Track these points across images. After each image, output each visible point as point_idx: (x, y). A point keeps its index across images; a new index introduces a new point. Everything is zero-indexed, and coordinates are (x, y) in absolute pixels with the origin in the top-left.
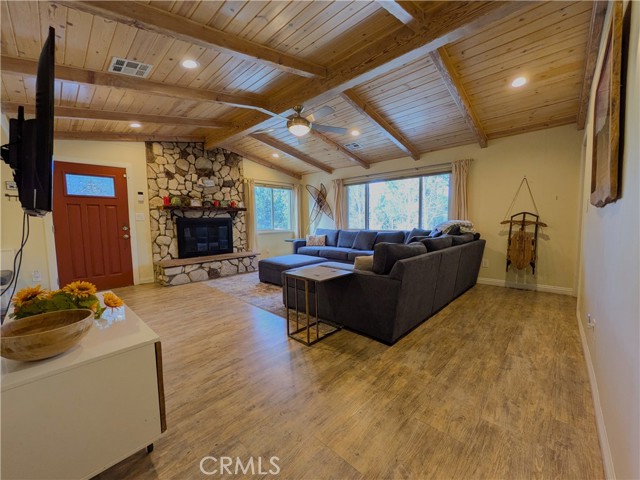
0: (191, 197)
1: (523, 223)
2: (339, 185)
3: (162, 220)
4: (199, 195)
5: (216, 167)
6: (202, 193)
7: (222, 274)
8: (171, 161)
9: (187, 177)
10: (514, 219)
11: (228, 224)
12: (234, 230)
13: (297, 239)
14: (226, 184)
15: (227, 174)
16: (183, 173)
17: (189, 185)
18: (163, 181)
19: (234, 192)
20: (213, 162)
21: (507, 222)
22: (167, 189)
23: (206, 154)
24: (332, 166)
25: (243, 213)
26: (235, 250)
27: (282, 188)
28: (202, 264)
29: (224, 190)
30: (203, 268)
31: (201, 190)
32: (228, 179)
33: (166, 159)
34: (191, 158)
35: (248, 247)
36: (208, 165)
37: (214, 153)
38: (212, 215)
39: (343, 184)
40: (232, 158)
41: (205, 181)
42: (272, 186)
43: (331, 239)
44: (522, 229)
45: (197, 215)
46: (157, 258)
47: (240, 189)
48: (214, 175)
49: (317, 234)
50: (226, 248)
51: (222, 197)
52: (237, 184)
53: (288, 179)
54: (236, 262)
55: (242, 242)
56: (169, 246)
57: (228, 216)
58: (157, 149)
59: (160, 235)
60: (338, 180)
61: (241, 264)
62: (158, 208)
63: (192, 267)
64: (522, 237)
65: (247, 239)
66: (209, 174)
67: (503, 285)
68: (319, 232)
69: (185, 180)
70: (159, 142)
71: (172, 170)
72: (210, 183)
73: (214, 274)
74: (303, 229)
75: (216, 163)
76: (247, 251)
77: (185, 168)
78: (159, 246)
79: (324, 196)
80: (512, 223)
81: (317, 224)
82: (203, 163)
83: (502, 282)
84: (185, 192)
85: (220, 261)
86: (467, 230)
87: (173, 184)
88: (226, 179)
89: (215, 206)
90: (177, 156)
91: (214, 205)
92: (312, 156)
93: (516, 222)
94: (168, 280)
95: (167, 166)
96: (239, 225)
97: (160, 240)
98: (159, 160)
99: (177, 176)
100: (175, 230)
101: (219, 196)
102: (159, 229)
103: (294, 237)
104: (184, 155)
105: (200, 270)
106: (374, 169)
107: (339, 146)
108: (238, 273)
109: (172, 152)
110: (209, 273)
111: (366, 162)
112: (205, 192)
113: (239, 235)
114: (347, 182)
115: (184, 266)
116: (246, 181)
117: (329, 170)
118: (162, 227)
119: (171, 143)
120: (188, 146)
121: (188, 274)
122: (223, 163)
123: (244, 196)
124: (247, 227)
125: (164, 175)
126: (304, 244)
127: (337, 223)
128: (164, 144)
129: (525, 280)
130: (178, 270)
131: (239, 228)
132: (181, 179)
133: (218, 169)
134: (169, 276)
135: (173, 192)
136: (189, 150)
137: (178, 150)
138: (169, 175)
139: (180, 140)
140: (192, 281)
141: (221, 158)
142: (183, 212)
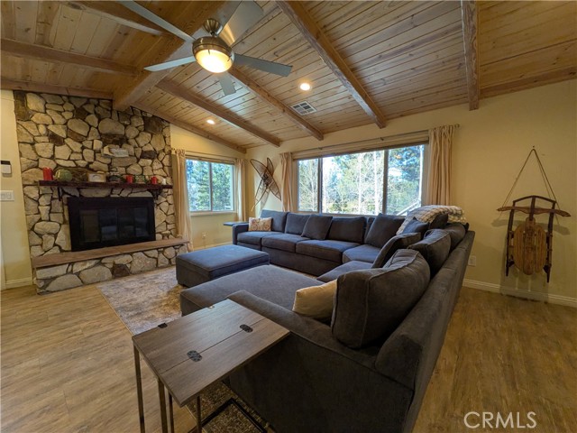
0: (92, 170)
1: (533, 211)
2: (287, 159)
3: (43, 200)
4: (105, 167)
5: (131, 133)
6: (109, 165)
7: (133, 270)
8: (59, 120)
9: (87, 144)
10: (517, 204)
11: (148, 206)
12: (157, 212)
13: (240, 222)
14: (145, 155)
15: (146, 142)
16: (80, 139)
17: (89, 154)
18: (45, 148)
19: (157, 165)
20: (126, 126)
21: (507, 208)
22: (53, 158)
23: (115, 115)
24: (281, 136)
25: (170, 191)
26: (158, 236)
27: (223, 162)
28: (101, 259)
29: (142, 162)
30: (104, 264)
31: (108, 161)
32: (147, 148)
34: (92, 119)
35: (177, 232)
36: (120, 130)
37: (128, 114)
38: (125, 194)
39: (292, 158)
40: (155, 124)
41: (114, 150)
42: (211, 160)
43: (278, 224)
44: (531, 219)
45: (103, 193)
46: (37, 251)
47: (166, 162)
48: (128, 143)
49: (262, 217)
50: (145, 234)
51: (140, 171)
52: (161, 156)
53: (231, 153)
54: (154, 253)
55: (169, 227)
56: (56, 235)
57: (148, 194)
58: (34, 102)
59: (40, 220)
60: (287, 154)
61: (161, 256)
62: (36, 184)
63: (85, 265)
64: (529, 230)
65: (176, 223)
66: (121, 141)
67: (498, 291)
68: (265, 214)
69: (83, 148)
70: (39, 94)
71: (61, 132)
72: (120, 152)
73: (120, 272)
74: (248, 210)
75: (130, 128)
76: (176, 237)
77: (83, 132)
78: (40, 236)
79: (271, 173)
80: (513, 210)
81: (263, 204)
82: (110, 126)
83: (495, 287)
84: (82, 163)
85: (131, 254)
86: (456, 219)
87: (62, 152)
88: (146, 149)
89: (127, 182)
90: (68, 115)
91: (125, 181)
92: (254, 123)
93: (520, 209)
94: (42, 284)
95: (51, 128)
96: (164, 206)
97: (40, 227)
98: (37, 118)
99: (68, 141)
100: (66, 214)
101: (135, 170)
102: (39, 213)
103: (237, 219)
104: (80, 114)
105: (99, 268)
106: (329, 139)
107: (285, 107)
108: (157, 267)
109: (60, 109)
110: (113, 270)
111: (319, 131)
112: (114, 164)
113: (164, 218)
114: (297, 156)
115: (72, 264)
116: (173, 152)
117: (276, 142)
118: (44, 210)
119: (57, 96)
120: (88, 102)
121: (78, 274)
122: (142, 128)
123: (171, 171)
124: (176, 209)
125: (46, 139)
126: (245, 228)
127: (285, 204)
128: (46, 96)
129: (530, 287)
130: (61, 270)
131: (165, 210)
132: (77, 147)
133: (134, 135)
134: (45, 280)
135: (61, 163)
136: (89, 108)
137: (70, 107)
138: (55, 140)
139: (73, 93)
140: (84, 284)
141: (139, 122)
142: (78, 189)
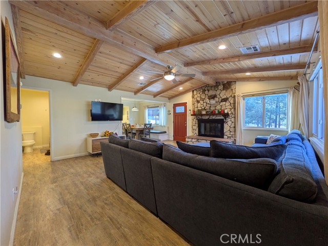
0: (205, 110)
6: (210, 107)
8: (199, 95)
9: (205, 101)
11: (222, 122)
12: (225, 126)
14: (223, 100)
15: (224, 94)
17: (205, 104)
18: (196, 105)
19: (228, 104)
20: (216, 90)
22: (197, 107)
23: (213, 88)
26: (225, 137)
29: (221, 104)
31: (210, 105)
32: (224, 97)
33: (198, 95)
34: (206, 92)
36: (214, 93)
37: (217, 85)
38: (214, 118)
40: (228, 85)
45: (207, 117)
46: (193, 134)
47: (232, 102)
48: (217, 97)
50: (219, 134)
51: (220, 107)
52: (230, 99)
55: (231, 133)
56: (196, 130)
57: (222, 118)
58: (195, 92)
59: (194, 126)
65: (235, 132)
66: (213, 97)
69: (203, 102)
71: (199, 99)
72: (214, 101)
75: (218, 91)
77: (204, 97)
78: (193, 130)
82: (211, 93)
84: (203, 108)
87: (199, 105)
89: (213, 113)
90: (201, 93)
95: (197, 98)
96: (230, 123)
98: (195, 96)
99: (201, 101)
101: (218, 107)
104: (204, 91)
113: (229, 129)
116: (236, 96)
119: (200, 88)
120: (206, 87)
122: (222, 89)
123: (234, 105)
128: (197, 90)
131: (230, 125)
133: (219, 93)
135: (199, 108)
136: (206, 89)
137: (202, 90)
138: (198, 102)
139: (203, 86)
141: (221, 87)
